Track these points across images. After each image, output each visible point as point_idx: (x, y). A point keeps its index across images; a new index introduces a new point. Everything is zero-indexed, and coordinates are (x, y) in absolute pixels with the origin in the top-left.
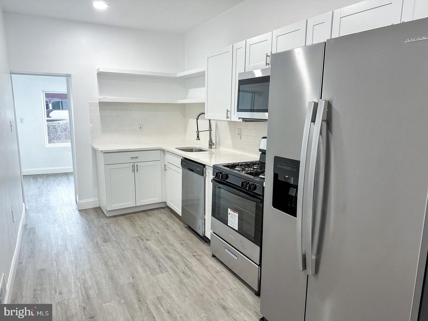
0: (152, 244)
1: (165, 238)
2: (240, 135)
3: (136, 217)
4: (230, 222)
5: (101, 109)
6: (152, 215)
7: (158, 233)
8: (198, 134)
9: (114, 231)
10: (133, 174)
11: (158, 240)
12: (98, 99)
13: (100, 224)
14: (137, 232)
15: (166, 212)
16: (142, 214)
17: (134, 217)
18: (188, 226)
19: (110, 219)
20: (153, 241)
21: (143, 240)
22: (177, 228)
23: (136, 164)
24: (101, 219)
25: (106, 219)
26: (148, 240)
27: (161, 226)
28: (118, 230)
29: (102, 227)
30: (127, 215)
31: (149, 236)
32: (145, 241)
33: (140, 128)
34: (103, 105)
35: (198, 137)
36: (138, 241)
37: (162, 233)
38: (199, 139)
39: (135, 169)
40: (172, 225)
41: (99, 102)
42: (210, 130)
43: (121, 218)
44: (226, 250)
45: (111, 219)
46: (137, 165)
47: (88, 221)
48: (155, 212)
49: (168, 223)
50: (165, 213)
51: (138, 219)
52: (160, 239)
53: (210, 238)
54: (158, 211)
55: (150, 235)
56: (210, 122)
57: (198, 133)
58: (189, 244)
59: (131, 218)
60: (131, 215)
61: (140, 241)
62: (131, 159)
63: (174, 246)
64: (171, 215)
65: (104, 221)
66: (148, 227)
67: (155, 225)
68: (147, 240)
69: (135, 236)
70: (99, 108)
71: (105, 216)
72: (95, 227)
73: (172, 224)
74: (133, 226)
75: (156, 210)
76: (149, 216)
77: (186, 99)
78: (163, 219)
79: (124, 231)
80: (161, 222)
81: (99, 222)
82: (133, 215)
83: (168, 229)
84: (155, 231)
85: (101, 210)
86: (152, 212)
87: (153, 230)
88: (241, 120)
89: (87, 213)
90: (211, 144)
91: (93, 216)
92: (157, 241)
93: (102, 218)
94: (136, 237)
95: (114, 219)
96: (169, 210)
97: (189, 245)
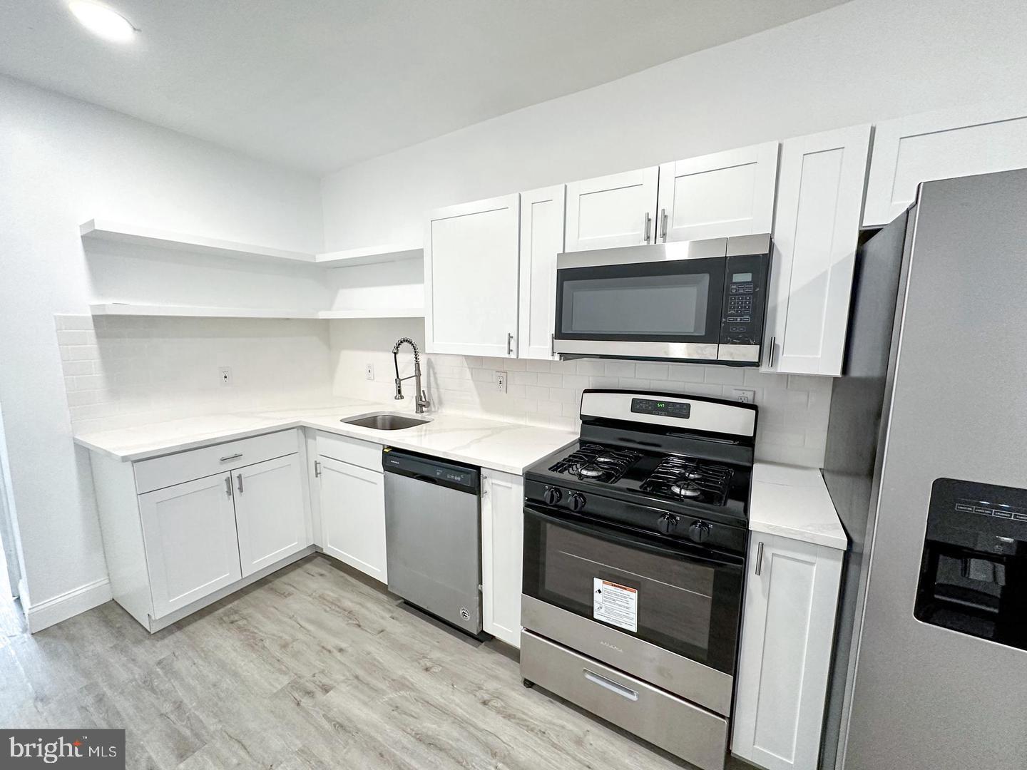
0: (345, 701)
1: (372, 666)
2: (505, 385)
3: (250, 611)
4: (602, 611)
5: (99, 336)
6: (293, 589)
7: (341, 650)
8: (399, 387)
9: (199, 688)
10: (229, 499)
11: (357, 677)
12: (91, 306)
13: (138, 673)
14: (277, 665)
15: (323, 572)
16: (260, 593)
17: (245, 612)
18: (403, 600)
19: (166, 641)
20: (344, 688)
21: (309, 694)
22: (383, 618)
23: (235, 474)
24: (135, 650)
25: (154, 645)
26: (327, 691)
27: (337, 622)
28: (212, 677)
29: (148, 683)
30: (217, 609)
31: (322, 672)
32: (320, 696)
33: (226, 377)
34: (107, 325)
35: (399, 392)
36: (298, 704)
37: (351, 646)
38: (402, 397)
39: (233, 486)
40: (363, 611)
41: (93, 316)
42: (418, 375)
43: (203, 623)
44: (588, 676)
45: (170, 640)
46: (239, 477)
47: (86, 674)
48: (294, 576)
49: (347, 604)
50: (322, 575)
51: (259, 616)
52: (361, 673)
53: (518, 645)
54: (299, 571)
55: (321, 666)
56: (416, 358)
57: (400, 384)
58: (443, 662)
59: (236, 617)
60: (229, 606)
61: (306, 702)
62: (221, 464)
63: (411, 687)
64: (342, 577)
65: (147, 654)
66: (300, 636)
67: (320, 625)
68: (326, 689)
69: (279, 687)
70: (93, 331)
71: (145, 633)
72: (122, 693)
73: (360, 604)
74: (256, 647)
75: (293, 570)
76: (285, 595)
77: (330, 310)
78: (328, 595)
79: (235, 675)
80: (328, 609)
81: (130, 665)
82: (236, 603)
83: (360, 626)
84: (329, 647)
85: (121, 611)
86: (285, 579)
87: (322, 644)
88: (557, 357)
89: (71, 639)
90: (421, 405)
91: (98, 644)
92: (355, 681)
93: (138, 642)
94: (282, 690)
95: (179, 635)
96: (330, 563)
97: (448, 666)
